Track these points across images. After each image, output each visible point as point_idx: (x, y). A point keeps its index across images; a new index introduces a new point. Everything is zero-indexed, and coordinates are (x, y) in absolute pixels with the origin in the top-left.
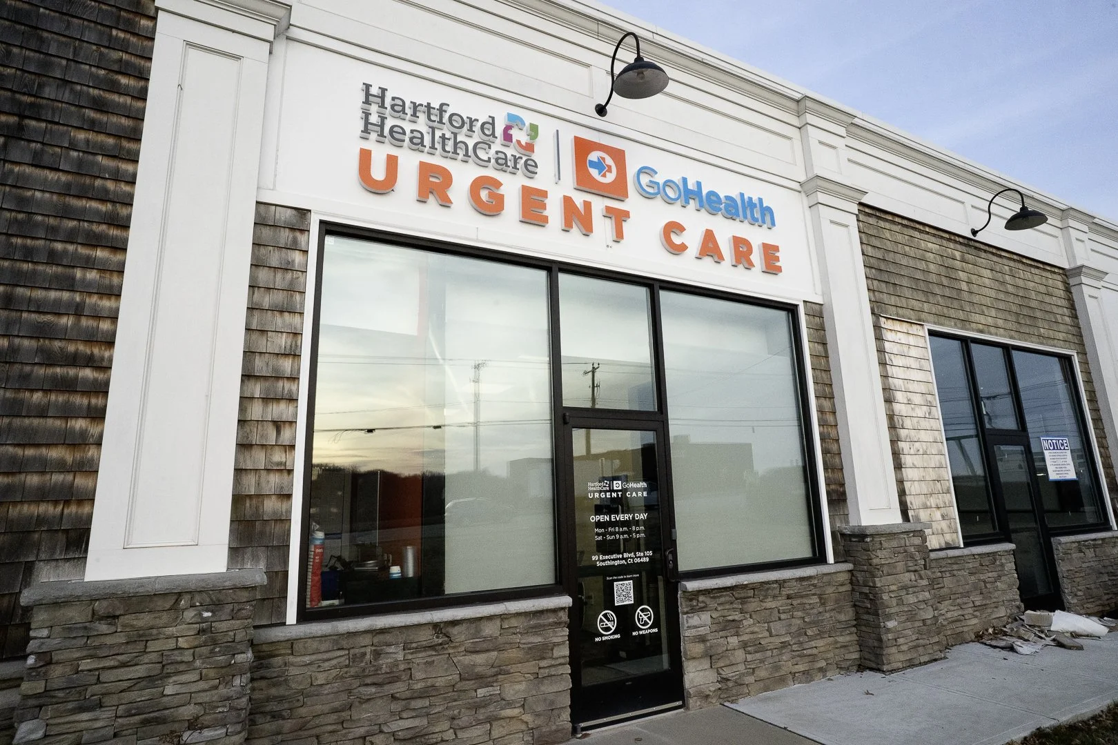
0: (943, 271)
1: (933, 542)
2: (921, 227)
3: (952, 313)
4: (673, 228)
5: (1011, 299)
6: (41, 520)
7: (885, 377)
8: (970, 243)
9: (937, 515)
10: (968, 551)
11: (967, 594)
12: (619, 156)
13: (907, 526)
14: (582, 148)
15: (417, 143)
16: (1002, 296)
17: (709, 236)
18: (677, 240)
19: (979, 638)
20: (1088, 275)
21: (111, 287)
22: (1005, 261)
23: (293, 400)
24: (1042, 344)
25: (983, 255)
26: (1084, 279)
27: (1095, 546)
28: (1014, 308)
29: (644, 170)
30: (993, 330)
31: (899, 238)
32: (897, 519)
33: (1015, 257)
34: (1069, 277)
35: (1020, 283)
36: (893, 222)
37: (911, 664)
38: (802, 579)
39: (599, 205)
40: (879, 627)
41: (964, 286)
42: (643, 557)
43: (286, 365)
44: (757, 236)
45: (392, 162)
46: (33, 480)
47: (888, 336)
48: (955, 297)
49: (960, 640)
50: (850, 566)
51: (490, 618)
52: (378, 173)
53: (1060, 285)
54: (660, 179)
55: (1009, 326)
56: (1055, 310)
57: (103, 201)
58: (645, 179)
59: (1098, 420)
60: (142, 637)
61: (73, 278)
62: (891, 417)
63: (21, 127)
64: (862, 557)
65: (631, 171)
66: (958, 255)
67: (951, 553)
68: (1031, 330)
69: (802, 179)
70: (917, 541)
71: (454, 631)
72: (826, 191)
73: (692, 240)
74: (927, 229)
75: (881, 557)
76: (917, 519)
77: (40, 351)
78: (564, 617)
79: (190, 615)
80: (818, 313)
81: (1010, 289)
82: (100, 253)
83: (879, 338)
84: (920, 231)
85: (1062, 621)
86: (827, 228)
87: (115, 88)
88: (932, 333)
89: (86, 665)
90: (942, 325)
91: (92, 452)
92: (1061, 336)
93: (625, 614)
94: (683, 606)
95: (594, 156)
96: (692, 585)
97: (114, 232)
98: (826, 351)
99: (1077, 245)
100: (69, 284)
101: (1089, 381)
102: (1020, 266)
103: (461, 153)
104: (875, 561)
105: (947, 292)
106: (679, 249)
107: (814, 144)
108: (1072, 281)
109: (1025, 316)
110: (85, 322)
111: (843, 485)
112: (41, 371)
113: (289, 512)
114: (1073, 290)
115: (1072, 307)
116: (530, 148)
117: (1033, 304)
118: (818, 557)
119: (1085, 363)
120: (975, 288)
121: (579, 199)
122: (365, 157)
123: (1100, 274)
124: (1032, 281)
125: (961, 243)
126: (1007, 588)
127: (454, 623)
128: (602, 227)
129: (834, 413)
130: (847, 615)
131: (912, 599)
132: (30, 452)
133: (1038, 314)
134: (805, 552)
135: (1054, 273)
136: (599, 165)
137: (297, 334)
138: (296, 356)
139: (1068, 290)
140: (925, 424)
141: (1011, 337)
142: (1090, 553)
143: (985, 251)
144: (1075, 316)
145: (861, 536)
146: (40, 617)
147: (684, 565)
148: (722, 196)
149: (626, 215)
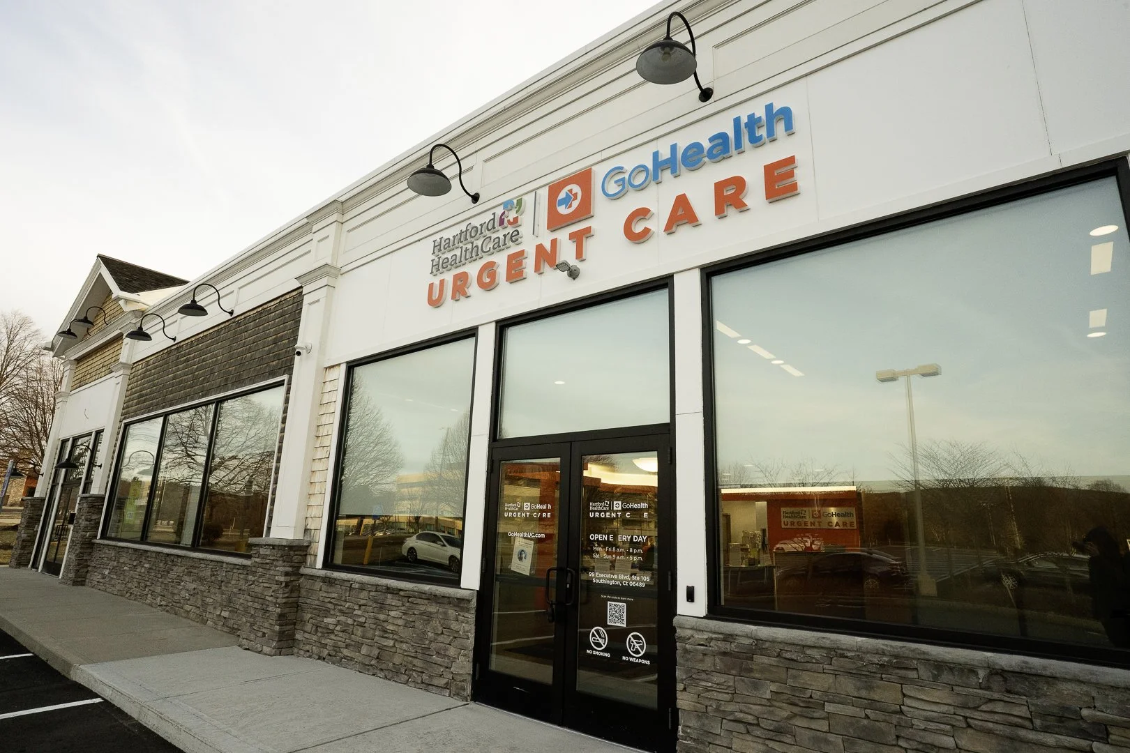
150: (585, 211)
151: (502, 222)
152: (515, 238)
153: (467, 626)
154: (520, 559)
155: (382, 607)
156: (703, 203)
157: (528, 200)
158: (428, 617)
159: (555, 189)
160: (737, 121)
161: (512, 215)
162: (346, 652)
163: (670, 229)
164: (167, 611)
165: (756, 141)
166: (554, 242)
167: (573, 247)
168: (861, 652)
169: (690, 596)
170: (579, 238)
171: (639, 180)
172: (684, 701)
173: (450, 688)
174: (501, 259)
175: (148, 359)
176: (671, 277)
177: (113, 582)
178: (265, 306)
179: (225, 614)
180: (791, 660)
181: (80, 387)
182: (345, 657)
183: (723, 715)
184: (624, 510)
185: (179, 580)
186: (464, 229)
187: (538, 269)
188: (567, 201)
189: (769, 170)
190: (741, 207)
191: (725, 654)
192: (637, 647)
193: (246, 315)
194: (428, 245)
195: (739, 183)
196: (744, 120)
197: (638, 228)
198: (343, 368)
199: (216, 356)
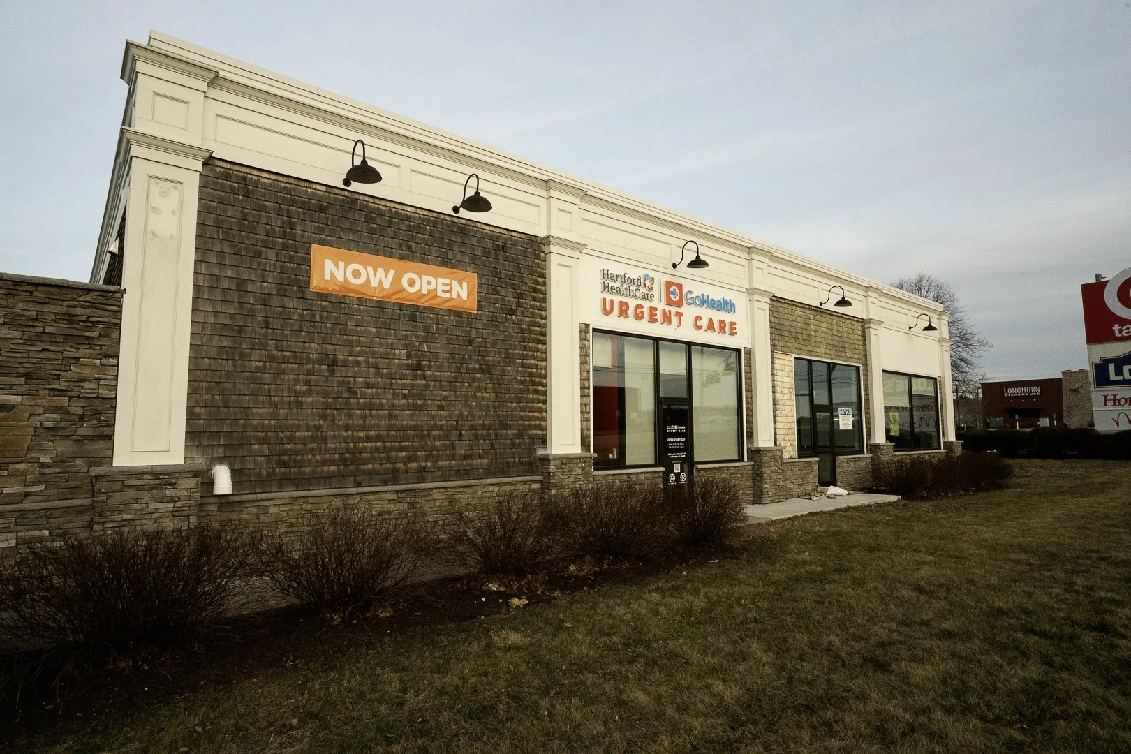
0: (804, 326)
1: (786, 456)
2: (796, 304)
3: (806, 348)
4: (698, 318)
5: (835, 338)
6: (536, 435)
7: (773, 381)
8: (819, 310)
9: (789, 444)
10: (798, 460)
11: (796, 479)
12: (680, 286)
13: (777, 448)
14: (669, 284)
15: (618, 293)
16: (830, 337)
17: (711, 320)
18: (699, 323)
19: (799, 497)
20: (873, 323)
21: (543, 358)
22: (834, 318)
23: (589, 396)
24: (846, 361)
25: (824, 315)
26: (872, 325)
27: (855, 461)
28: (835, 343)
29: (689, 292)
30: (823, 355)
31: (786, 311)
32: (773, 445)
33: (840, 315)
34: (864, 323)
35: (840, 329)
36: (785, 303)
37: (772, 502)
38: (736, 467)
39: (674, 310)
40: (762, 487)
41: (813, 333)
42: (683, 455)
43: (586, 383)
44: (728, 317)
45: (612, 301)
46: (533, 423)
47: (776, 361)
48: (808, 340)
49: (792, 496)
50: (753, 463)
51: (641, 473)
52: (608, 308)
53: (860, 328)
54: (693, 296)
55: (832, 352)
56: (856, 342)
57: (538, 327)
58: (689, 296)
59: (867, 400)
60: (571, 470)
61: (534, 355)
62: (774, 400)
63: (519, 302)
64: (758, 459)
65: (685, 291)
66: (812, 316)
67: (792, 460)
68: (841, 354)
69: (748, 287)
70: (780, 454)
71: (632, 476)
72: (758, 294)
73: (704, 323)
74: (799, 305)
75: (765, 459)
76: (780, 445)
77: (531, 381)
78: (661, 474)
79: (580, 465)
80: (749, 352)
81: (835, 333)
82: (540, 346)
83: (773, 363)
84: (796, 306)
85: (832, 490)
86: (756, 311)
87: (538, 283)
88: (795, 358)
89: (561, 477)
90: (800, 354)
91: (544, 414)
92: (856, 356)
93: (678, 475)
94: (695, 474)
95: (672, 289)
96: (700, 466)
97: (542, 338)
98: (751, 370)
99: (871, 305)
100: (534, 358)
101: (866, 380)
102: (841, 319)
103: (631, 294)
104: (763, 461)
105: (805, 337)
106: (699, 328)
107: (754, 268)
108: (866, 326)
109: (840, 346)
110: (539, 371)
111: (752, 429)
112: (531, 388)
113: (590, 435)
114: (866, 331)
115: (864, 340)
116: (651, 289)
117: (845, 340)
118: (741, 459)
119: (866, 370)
120: (818, 334)
121: (667, 308)
122: (604, 300)
123: (880, 323)
124: (846, 327)
125: (814, 310)
126: (813, 477)
127: (631, 474)
128: (674, 319)
129: (752, 398)
130: (750, 483)
131: (775, 477)
132: (532, 414)
133: (847, 345)
134: (736, 457)
135: (858, 321)
136: (673, 293)
137: (588, 372)
138: (589, 380)
139: (864, 331)
140: (787, 403)
141: (832, 359)
142: (852, 464)
143: (825, 313)
144: (865, 345)
145: (759, 450)
146: (552, 462)
147: (696, 460)
148: (716, 300)
149: (682, 314)
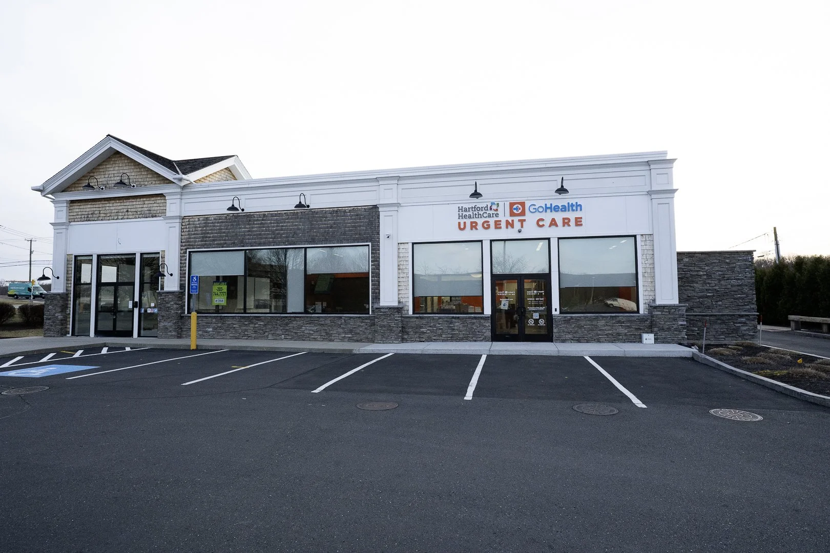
150: (523, 213)
151: (491, 209)
152: (497, 215)
153: (488, 324)
154: (504, 305)
155: (451, 323)
156: (559, 222)
157: (501, 204)
158: (474, 323)
159: (512, 205)
160: (568, 203)
161: (494, 207)
162: (435, 338)
163: (550, 226)
164: (295, 340)
165: (573, 210)
166: (513, 221)
167: (520, 223)
168: (591, 316)
169: (556, 310)
170: (522, 221)
171: (541, 210)
172: (555, 330)
173: (485, 339)
174: (492, 221)
175: (206, 216)
176: (550, 238)
177: (221, 333)
178: (340, 209)
179: (349, 336)
180: (578, 320)
181: (89, 220)
182: (434, 340)
183: (564, 331)
184: (537, 293)
185: (300, 327)
186: (473, 207)
187: (507, 227)
188: (517, 209)
189: (576, 218)
190: (569, 225)
191: (564, 320)
192: (542, 322)
193: (322, 210)
194: (456, 208)
195: (569, 220)
196: (570, 204)
197: (541, 223)
198: (411, 245)
199: (296, 225)
